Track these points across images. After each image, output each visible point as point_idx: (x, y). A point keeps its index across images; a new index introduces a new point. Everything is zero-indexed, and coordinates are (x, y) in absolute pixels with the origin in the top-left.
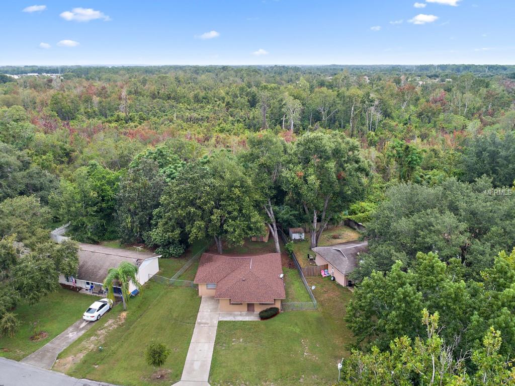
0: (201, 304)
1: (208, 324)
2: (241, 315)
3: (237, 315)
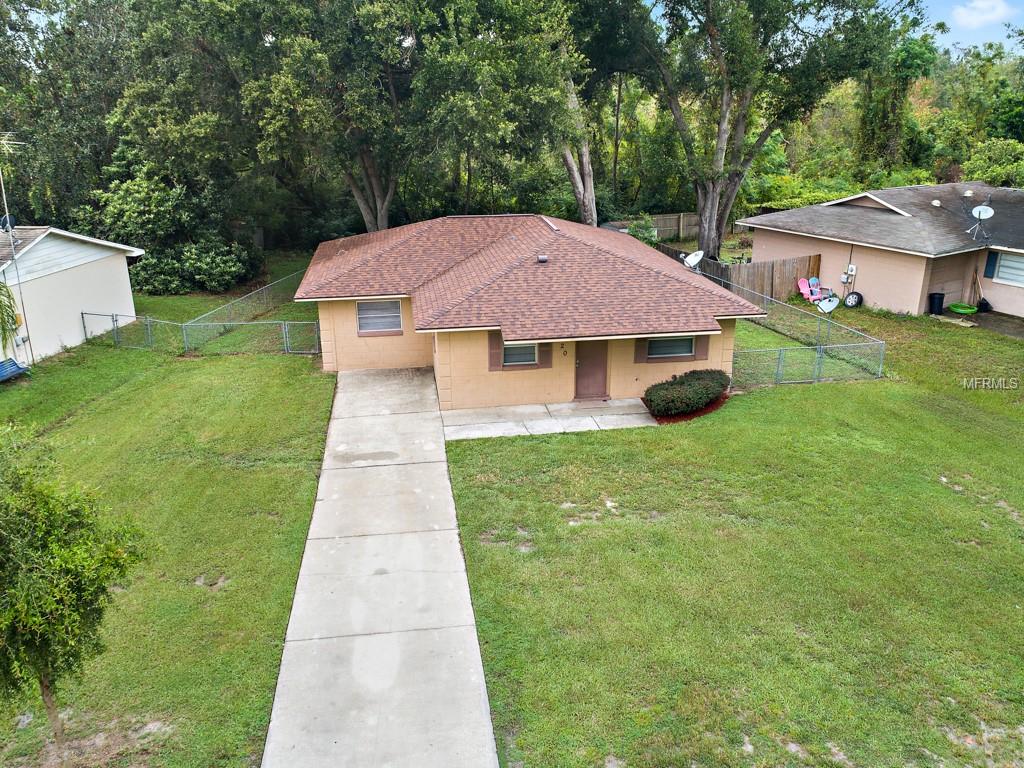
0: (339, 396)
1: (390, 455)
2: (549, 414)
3: (533, 417)
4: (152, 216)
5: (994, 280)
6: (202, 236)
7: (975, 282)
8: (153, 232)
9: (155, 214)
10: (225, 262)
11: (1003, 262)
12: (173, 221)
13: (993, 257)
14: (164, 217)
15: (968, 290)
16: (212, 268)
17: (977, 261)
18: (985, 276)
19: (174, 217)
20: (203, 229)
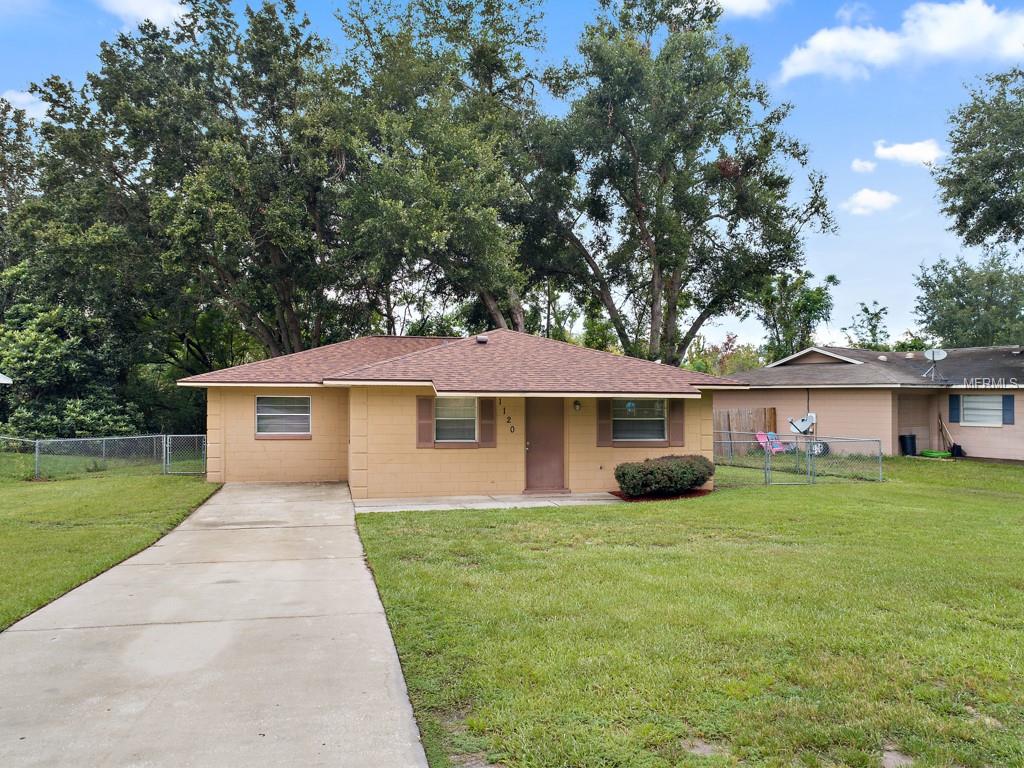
0: (220, 494)
1: (278, 523)
2: (494, 500)
3: (473, 502)
4: (35, 362)
5: (962, 424)
6: (92, 391)
7: (941, 430)
8: (33, 380)
9: (39, 361)
10: (116, 422)
11: (966, 403)
12: (59, 369)
13: (954, 399)
14: (50, 365)
15: (937, 438)
16: (98, 425)
17: (939, 406)
18: (950, 421)
19: (60, 367)
20: (94, 384)
